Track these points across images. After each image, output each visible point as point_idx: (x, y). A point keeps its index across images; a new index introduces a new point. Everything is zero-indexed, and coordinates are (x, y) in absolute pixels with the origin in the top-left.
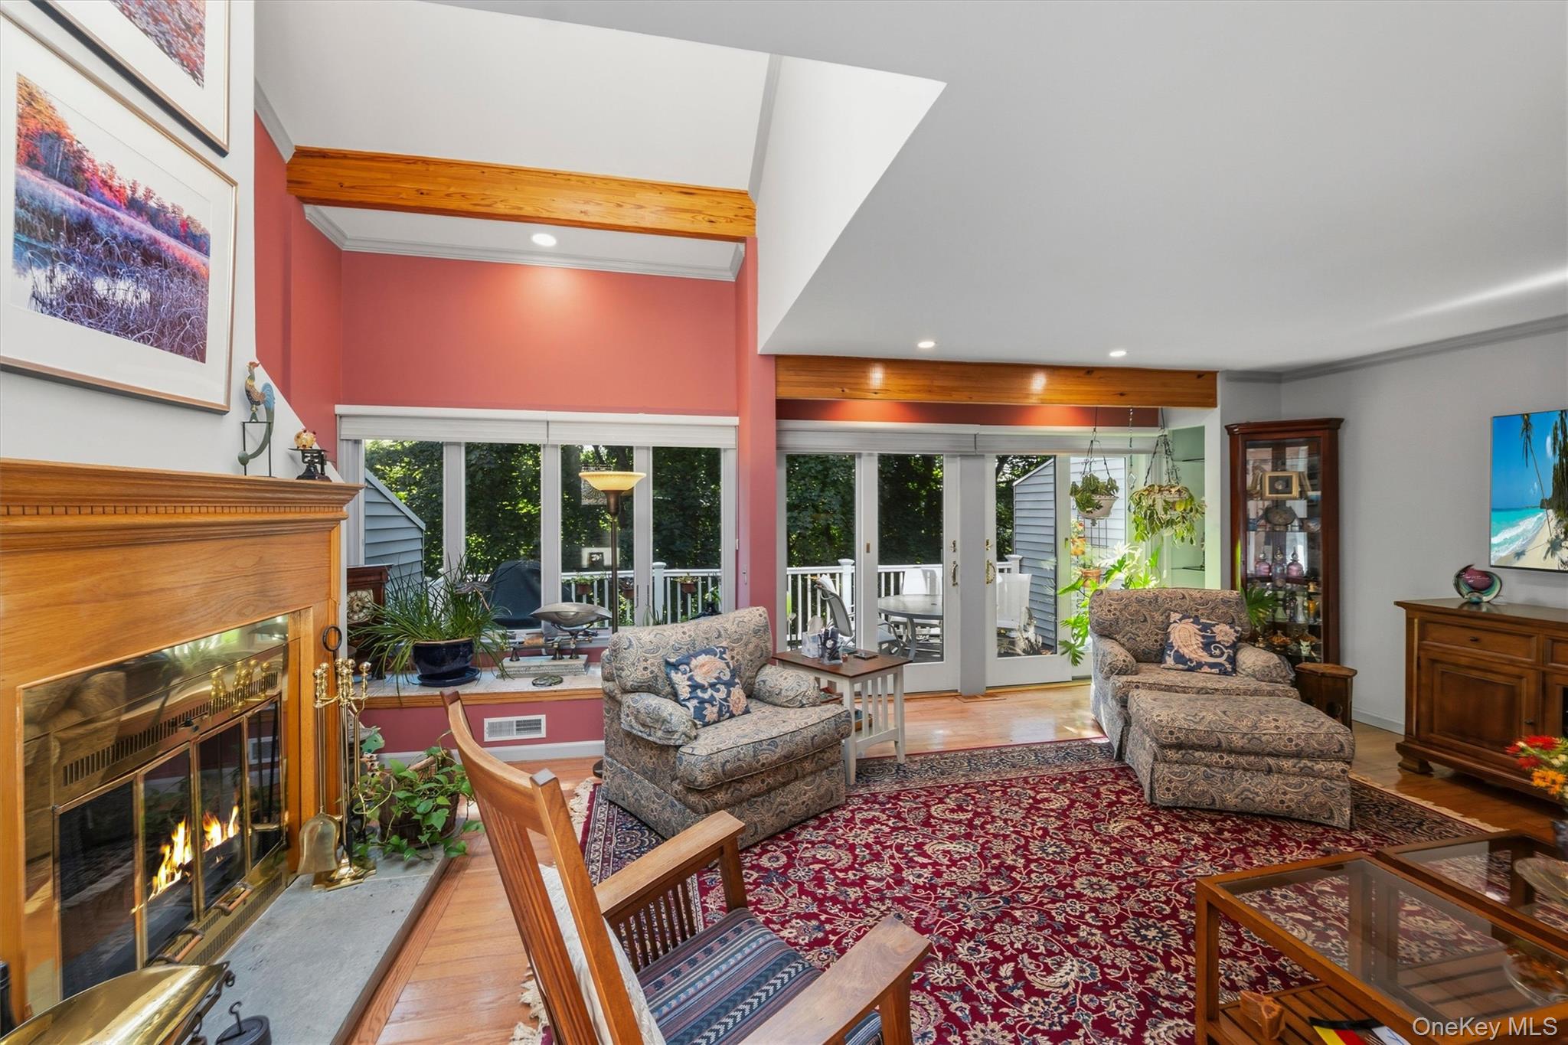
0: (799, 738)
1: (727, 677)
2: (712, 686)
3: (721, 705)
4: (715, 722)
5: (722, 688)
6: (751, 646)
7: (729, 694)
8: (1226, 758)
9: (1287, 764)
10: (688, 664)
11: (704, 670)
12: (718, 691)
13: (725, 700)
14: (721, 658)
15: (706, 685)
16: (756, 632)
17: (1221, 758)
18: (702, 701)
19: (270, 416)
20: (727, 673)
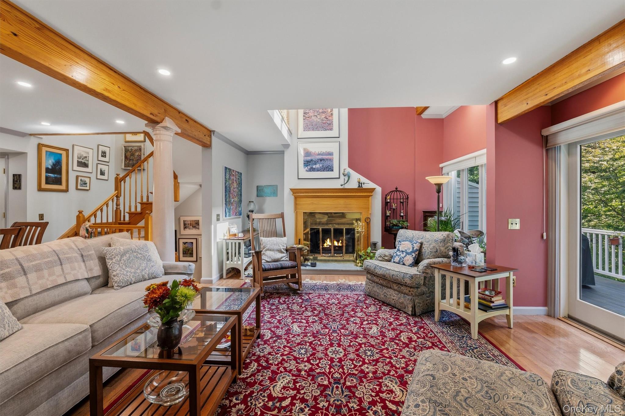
0: (388, 272)
1: (409, 251)
2: (403, 251)
3: (400, 259)
4: (397, 263)
5: (405, 253)
6: (431, 246)
7: (405, 257)
10: (401, 242)
11: (404, 246)
12: (403, 254)
13: (403, 258)
14: (412, 245)
15: (401, 250)
16: (436, 241)
18: (397, 255)
19: (349, 177)
20: (411, 250)
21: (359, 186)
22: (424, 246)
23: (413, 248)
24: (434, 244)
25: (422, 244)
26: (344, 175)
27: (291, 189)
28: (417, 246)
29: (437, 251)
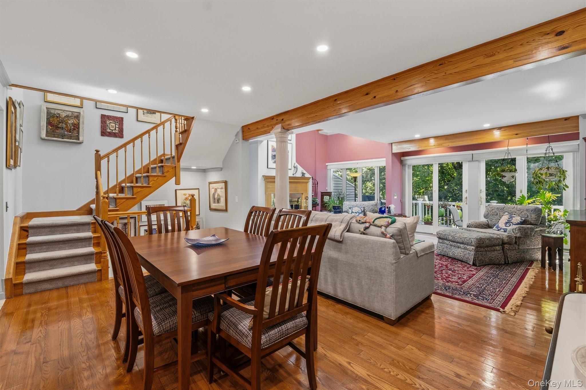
2: (356, 213)
5: (358, 214)
6: (370, 208)
7: (359, 215)
8: (451, 243)
9: (462, 245)
10: (352, 208)
11: (355, 210)
16: (372, 205)
17: (449, 242)
19: (297, 169)
20: (361, 211)
21: (303, 175)
22: (365, 209)
23: (361, 210)
24: (371, 207)
25: (364, 208)
26: (294, 167)
27: (263, 176)
28: (363, 209)
29: (373, 210)
